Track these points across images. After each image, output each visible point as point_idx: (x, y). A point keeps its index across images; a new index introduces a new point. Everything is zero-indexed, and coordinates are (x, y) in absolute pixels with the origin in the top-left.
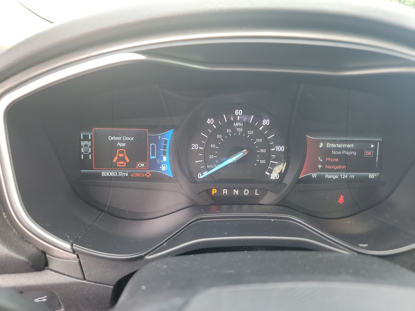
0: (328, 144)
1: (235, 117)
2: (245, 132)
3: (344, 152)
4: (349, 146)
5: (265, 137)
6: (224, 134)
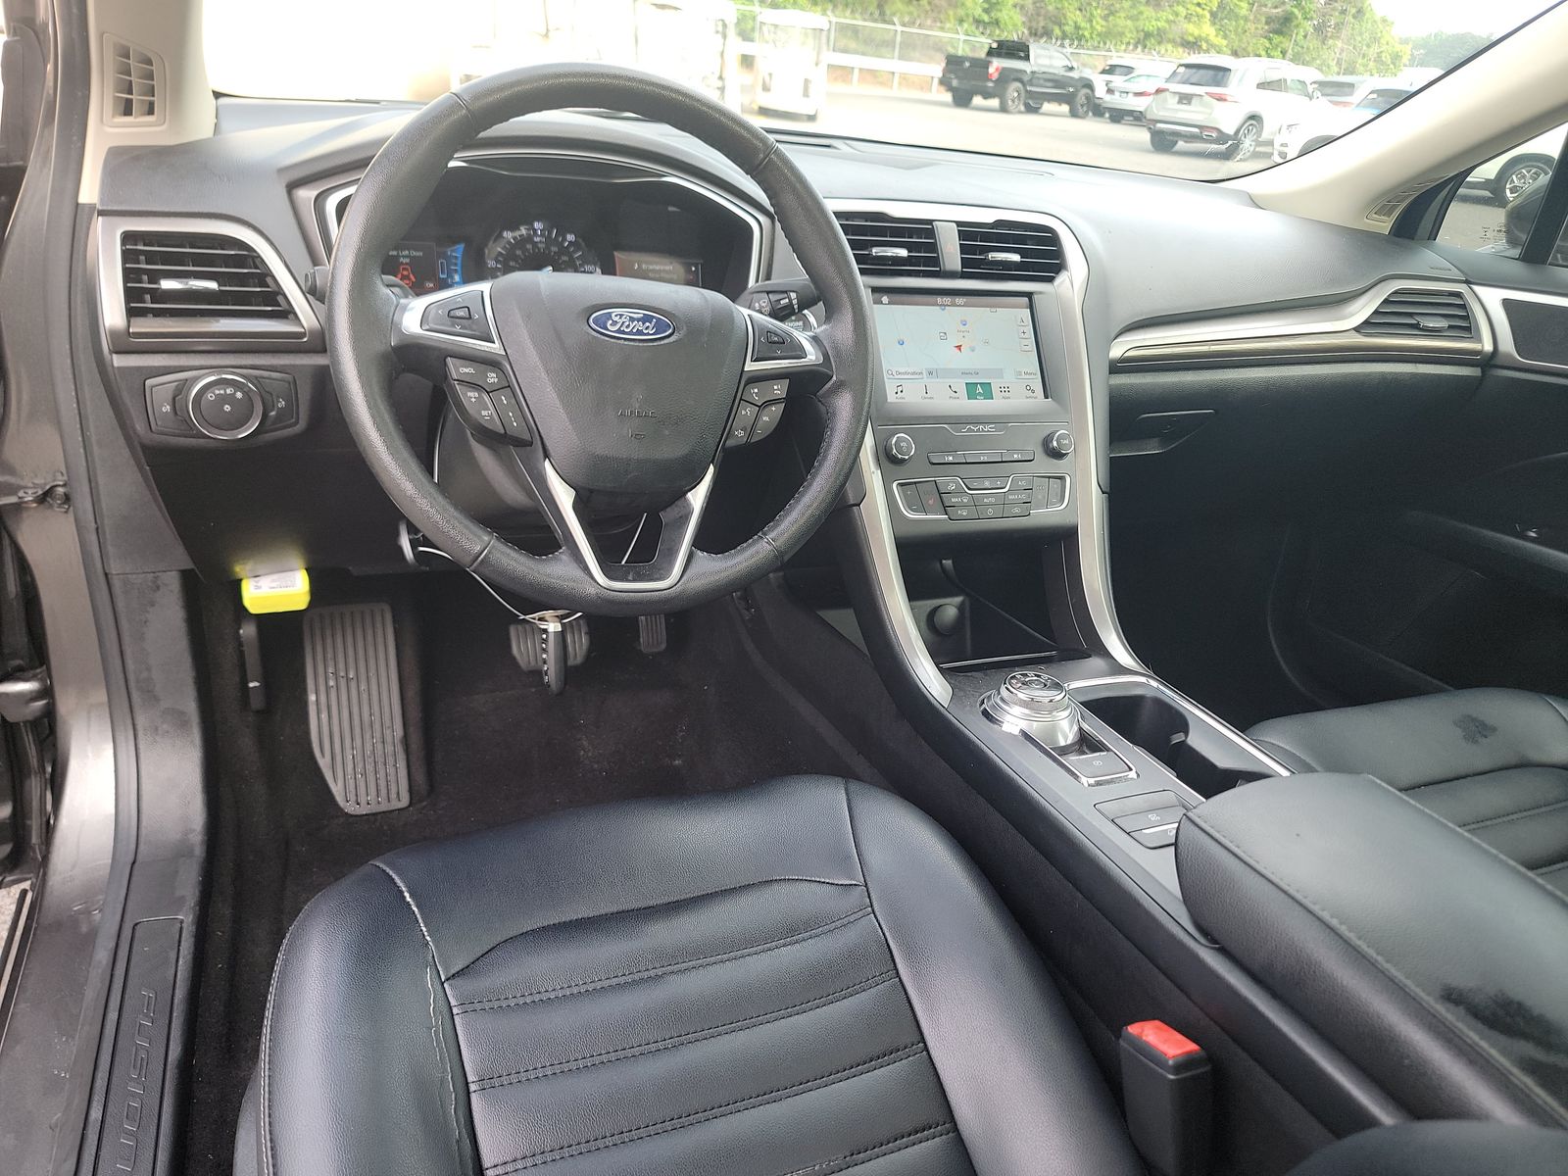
0: (644, 266)
1: (535, 230)
2: (548, 247)
3: (662, 275)
4: (667, 268)
5: (570, 254)
6: (524, 250)
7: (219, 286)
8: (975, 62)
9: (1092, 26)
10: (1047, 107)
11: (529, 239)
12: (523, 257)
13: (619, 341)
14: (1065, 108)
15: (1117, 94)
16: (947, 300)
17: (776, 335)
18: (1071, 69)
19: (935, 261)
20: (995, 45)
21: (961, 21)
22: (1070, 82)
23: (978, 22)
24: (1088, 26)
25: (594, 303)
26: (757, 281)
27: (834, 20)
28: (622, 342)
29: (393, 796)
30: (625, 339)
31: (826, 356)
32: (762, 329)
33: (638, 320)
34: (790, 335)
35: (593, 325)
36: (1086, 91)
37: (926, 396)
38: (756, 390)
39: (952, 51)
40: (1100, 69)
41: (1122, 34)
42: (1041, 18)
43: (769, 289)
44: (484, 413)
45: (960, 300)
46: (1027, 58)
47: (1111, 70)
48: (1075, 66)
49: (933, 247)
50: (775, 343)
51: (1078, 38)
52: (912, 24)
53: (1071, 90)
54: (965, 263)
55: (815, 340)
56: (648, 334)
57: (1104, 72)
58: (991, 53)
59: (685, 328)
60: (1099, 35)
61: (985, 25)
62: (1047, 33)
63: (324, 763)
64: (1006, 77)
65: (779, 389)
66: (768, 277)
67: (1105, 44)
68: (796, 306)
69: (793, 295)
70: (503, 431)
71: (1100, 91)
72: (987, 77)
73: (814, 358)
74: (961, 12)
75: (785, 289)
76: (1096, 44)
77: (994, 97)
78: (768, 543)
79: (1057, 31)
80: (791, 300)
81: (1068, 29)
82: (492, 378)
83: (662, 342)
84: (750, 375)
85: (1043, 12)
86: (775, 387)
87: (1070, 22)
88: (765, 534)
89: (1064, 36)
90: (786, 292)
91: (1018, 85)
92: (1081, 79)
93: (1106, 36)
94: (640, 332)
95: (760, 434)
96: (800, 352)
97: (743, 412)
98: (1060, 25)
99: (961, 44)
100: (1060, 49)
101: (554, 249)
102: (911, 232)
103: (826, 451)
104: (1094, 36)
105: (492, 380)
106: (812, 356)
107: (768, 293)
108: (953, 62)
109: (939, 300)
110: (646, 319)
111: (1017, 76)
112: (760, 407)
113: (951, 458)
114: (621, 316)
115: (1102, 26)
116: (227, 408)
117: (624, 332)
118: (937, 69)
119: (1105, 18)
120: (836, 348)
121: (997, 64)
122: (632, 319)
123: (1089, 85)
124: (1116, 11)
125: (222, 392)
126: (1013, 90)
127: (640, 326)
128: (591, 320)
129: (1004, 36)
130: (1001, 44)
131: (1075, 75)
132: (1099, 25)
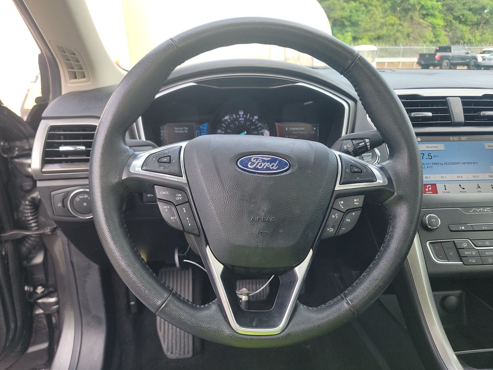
0: (290, 129)
1: (240, 115)
2: (245, 123)
3: (299, 132)
4: (302, 129)
5: (255, 125)
6: (234, 124)
7: (86, 148)
8: (430, 55)
9: (475, 39)
10: (458, 68)
11: (237, 119)
12: (233, 127)
13: (255, 175)
14: (466, 67)
15: (487, 60)
16: (456, 138)
17: (357, 167)
18: (468, 53)
19: (449, 118)
20: (438, 49)
21: (425, 42)
22: (468, 58)
23: (431, 42)
24: (474, 39)
25: (241, 152)
26: (346, 133)
27: (379, 47)
28: (256, 175)
29: (186, 352)
30: (259, 173)
31: (390, 179)
32: (348, 164)
33: (268, 161)
34: (365, 167)
35: (240, 165)
36: (474, 60)
37: (445, 191)
38: (342, 202)
39: (421, 52)
40: (479, 52)
41: (487, 40)
42: (455, 38)
43: (353, 137)
44: (172, 218)
45: (464, 138)
46: (450, 51)
47: (484, 52)
48: (469, 52)
49: (447, 110)
50: (355, 172)
51: (470, 43)
52: (407, 45)
53: (468, 60)
54: (466, 118)
55: (382, 169)
56: (273, 170)
57: (481, 53)
58: (437, 51)
59: (297, 166)
60: (478, 41)
61: (434, 43)
62: (458, 43)
63: (161, 334)
64: (442, 58)
65: (357, 202)
66: (353, 131)
67: (481, 44)
68: (369, 147)
69: (367, 140)
70: (182, 229)
71: (480, 60)
72: (435, 59)
73: (381, 182)
74: (425, 39)
75: (363, 137)
76: (477, 44)
77: (438, 66)
78: (348, 303)
79: (462, 42)
80: (366, 143)
81: (466, 41)
82: (179, 197)
83: (282, 175)
84: (338, 193)
85: (456, 36)
86: (355, 200)
87: (467, 38)
88: (346, 296)
89: (464, 43)
90: (362, 139)
91: (447, 61)
92: (472, 57)
93: (480, 42)
94: (268, 169)
95: (344, 230)
96: (372, 178)
97: (333, 216)
98: (463, 39)
99: (424, 50)
100: (464, 47)
101: (248, 123)
102: (433, 104)
103: (389, 241)
104: (476, 42)
105: (179, 198)
106: (380, 180)
107: (352, 139)
108: (422, 56)
109: (451, 138)
110: (272, 161)
111: (447, 58)
112: (344, 213)
113: (463, 228)
114: (257, 159)
115: (479, 38)
116: (85, 204)
117: (258, 169)
118: (415, 60)
119: (481, 36)
120: (396, 174)
121: (439, 55)
122: (264, 161)
123: (475, 58)
124: (485, 33)
125: (82, 197)
126: (445, 63)
127: (267, 164)
128: (238, 163)
129: (441, 45)
130: (440, 48)
131: (469, 55)
132: (478, 38)
